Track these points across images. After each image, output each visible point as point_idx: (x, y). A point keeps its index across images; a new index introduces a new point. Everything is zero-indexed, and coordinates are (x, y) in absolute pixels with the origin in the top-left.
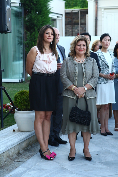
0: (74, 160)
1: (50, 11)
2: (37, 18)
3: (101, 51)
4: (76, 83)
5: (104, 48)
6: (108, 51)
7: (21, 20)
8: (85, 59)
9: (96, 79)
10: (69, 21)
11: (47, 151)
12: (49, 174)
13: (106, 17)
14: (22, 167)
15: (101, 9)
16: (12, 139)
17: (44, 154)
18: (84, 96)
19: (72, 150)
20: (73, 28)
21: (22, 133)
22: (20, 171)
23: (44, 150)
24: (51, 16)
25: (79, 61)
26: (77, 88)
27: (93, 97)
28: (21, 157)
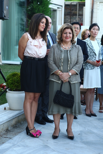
0: (58, 138)
1: (50, 2)
2: (38, 8)
3: (89, 40)
4: (62, 69)
5: (92, 36)
6: (96, 40)
7: (24, 9)
8: (71, 46)
9: (80, 65)
10: (68, 12)
11: (33, 129)
12: (32, 151)
13: (101, 10)
14: (9, 143)
15: (97, 2)
16: (2, 117)
17: (31, 132)
18: (69, 81)
19: (57, 129)
20: (72, 18)
21: (12, 111)
22: (6, 146)
23: (31, 128)
24: (50, 6)
25: (65, 48)
26: (62, 73)
27: (77, 82)
28: (9, 133)
